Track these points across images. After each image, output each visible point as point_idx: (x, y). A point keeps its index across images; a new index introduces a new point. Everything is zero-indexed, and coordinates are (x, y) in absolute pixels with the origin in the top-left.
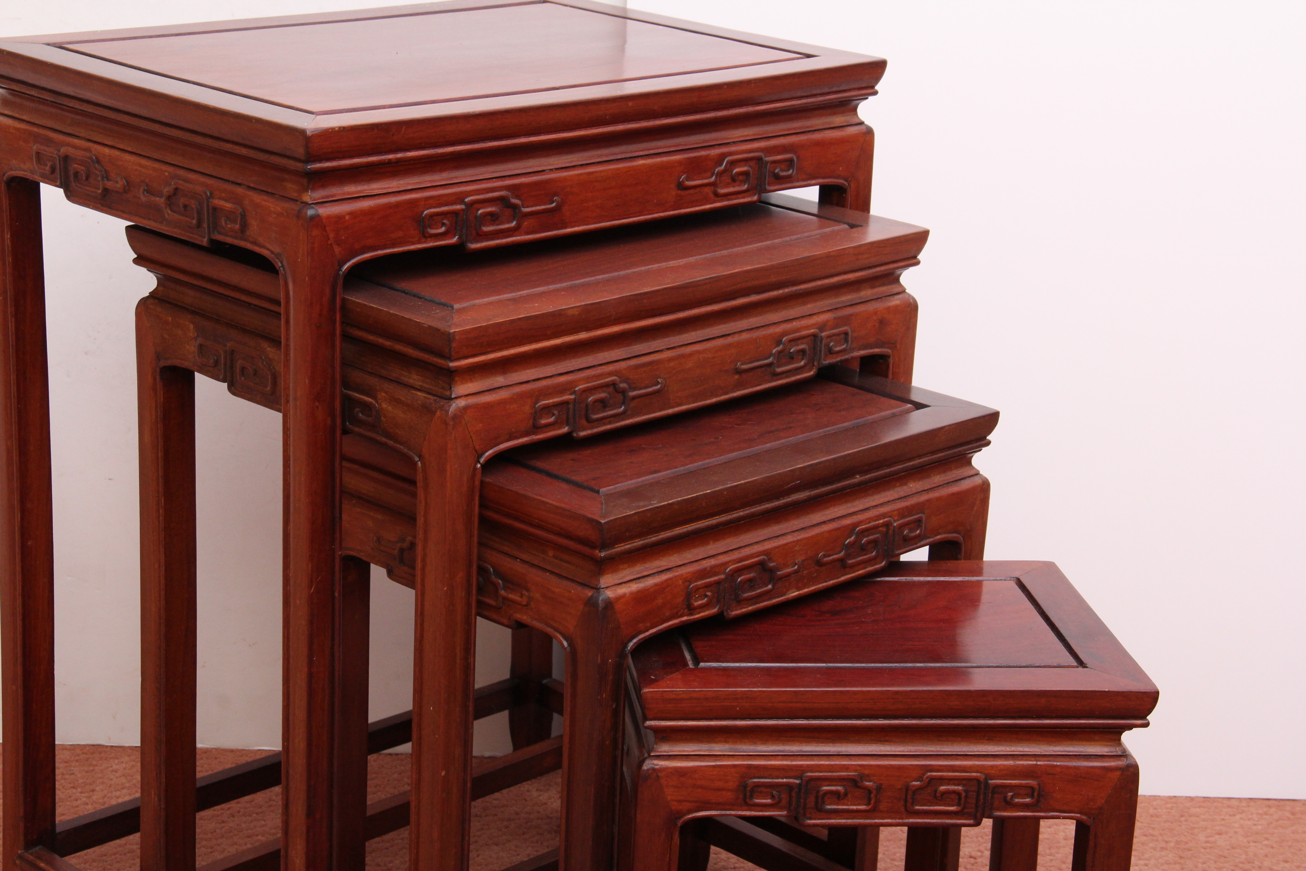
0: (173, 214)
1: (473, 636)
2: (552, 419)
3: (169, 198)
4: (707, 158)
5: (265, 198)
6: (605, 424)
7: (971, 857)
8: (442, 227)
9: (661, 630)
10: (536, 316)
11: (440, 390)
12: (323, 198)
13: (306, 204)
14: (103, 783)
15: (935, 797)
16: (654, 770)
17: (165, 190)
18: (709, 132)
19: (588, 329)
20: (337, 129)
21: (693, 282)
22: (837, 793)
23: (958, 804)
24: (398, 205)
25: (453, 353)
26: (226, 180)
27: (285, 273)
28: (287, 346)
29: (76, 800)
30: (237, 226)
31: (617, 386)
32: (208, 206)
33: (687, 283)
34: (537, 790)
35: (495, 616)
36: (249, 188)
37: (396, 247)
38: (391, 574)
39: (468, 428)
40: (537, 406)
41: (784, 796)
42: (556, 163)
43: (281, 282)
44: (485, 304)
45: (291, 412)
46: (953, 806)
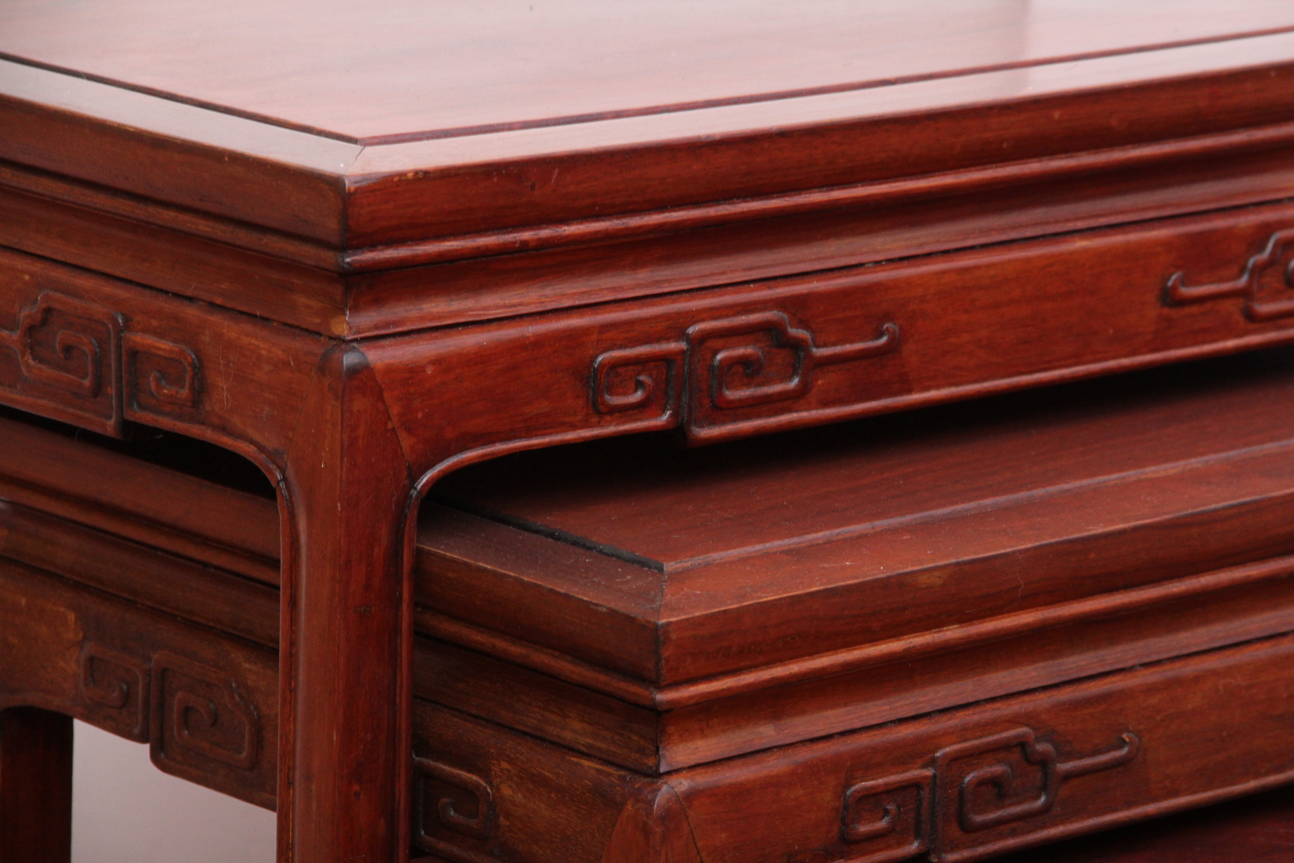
0: (39, 366)
2: (883, 824)
3: (31, 330)
4: (1228, 234)
5: (249, 328)
6: (1002, 836)
8: (636, 391)
10: (849, 589)
11: (633, 756)
12: (377, 327)
13: (341, 340)
17: (23, 314)
18: (1234, 175)
19: (965, 619)
20: (410, 175)
21: (1202, 513)
24: (539, 342)
25: (663, 672)
26: (161, 291)
27: (291, 496)
28: (292, 657)
30: (184, 392)
31: (1028, 750)
32: (119, 347)
33: (1187, 516)
36: (213, 306)
37: (536, 436)
39: (695, 843)
40: (848, 793)
42: (888, 246)
43: (282, 516)
44: (732, 563)
45: (299, 805)
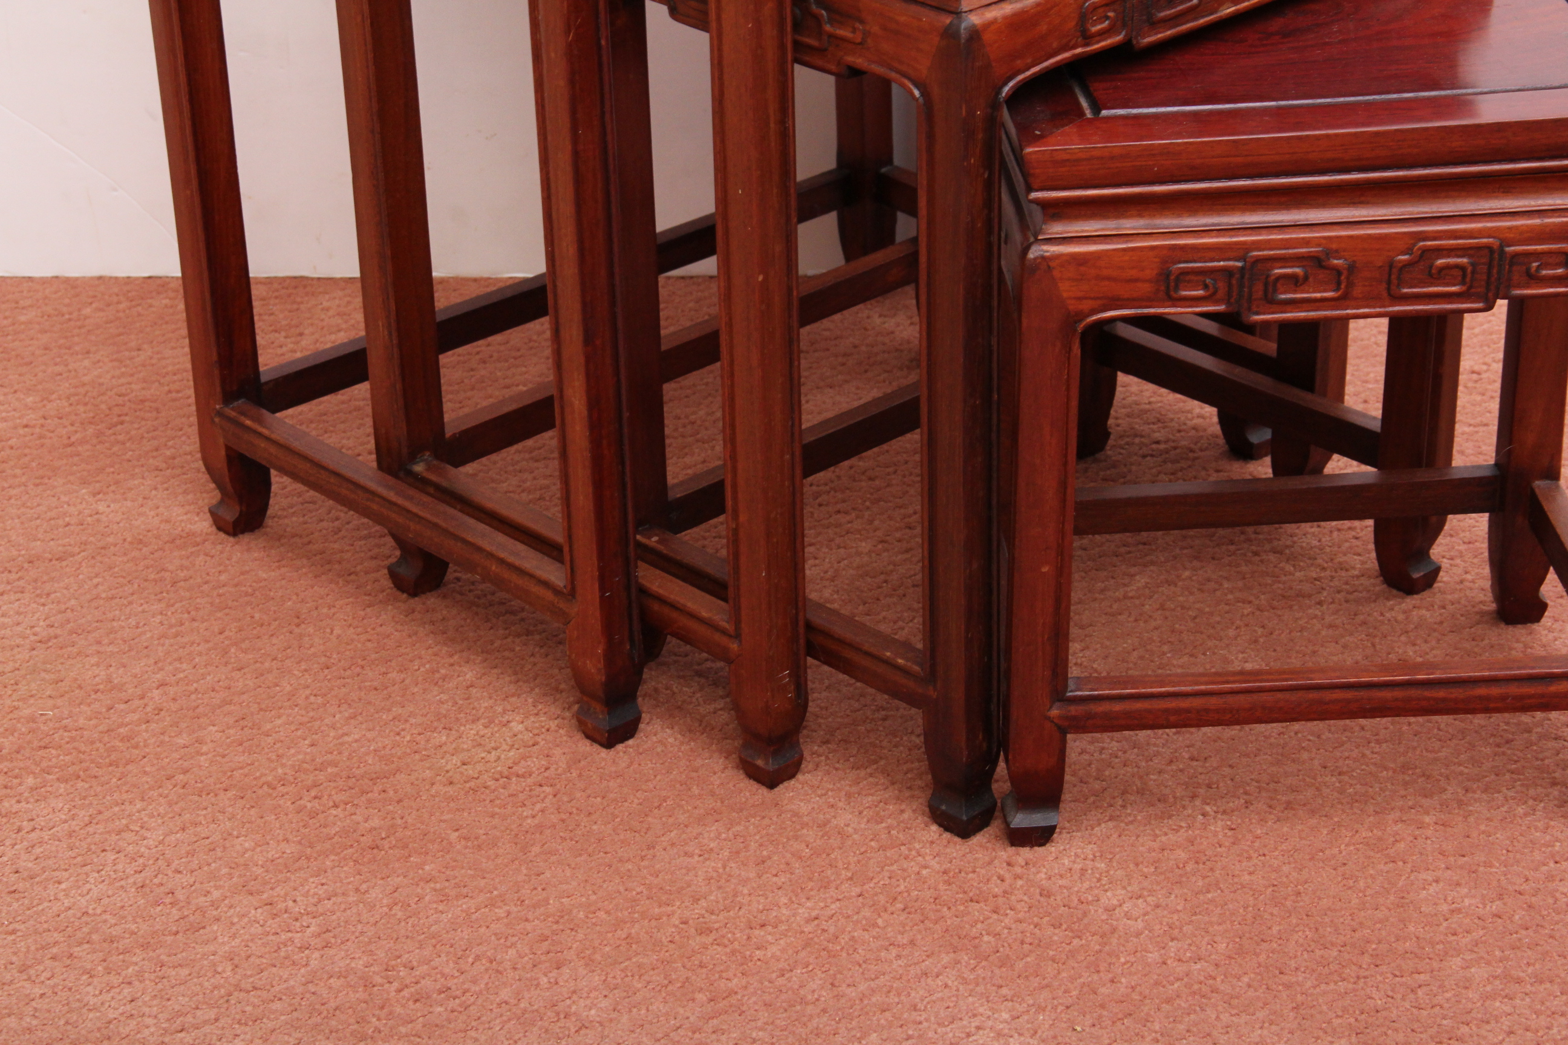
1: (790, 89)
7: (1473, 372)
9: (1047, 68)
14: (312, 325)
15: (1431, 275)
16: (1043, 258)
22: (1293, 278)
23: (1463, 283)
29: (281, 347)
34: (880, 316)
35: (820, 63)
38: (674, 13)
41: (1222, 285)
46: (1454, 285)
